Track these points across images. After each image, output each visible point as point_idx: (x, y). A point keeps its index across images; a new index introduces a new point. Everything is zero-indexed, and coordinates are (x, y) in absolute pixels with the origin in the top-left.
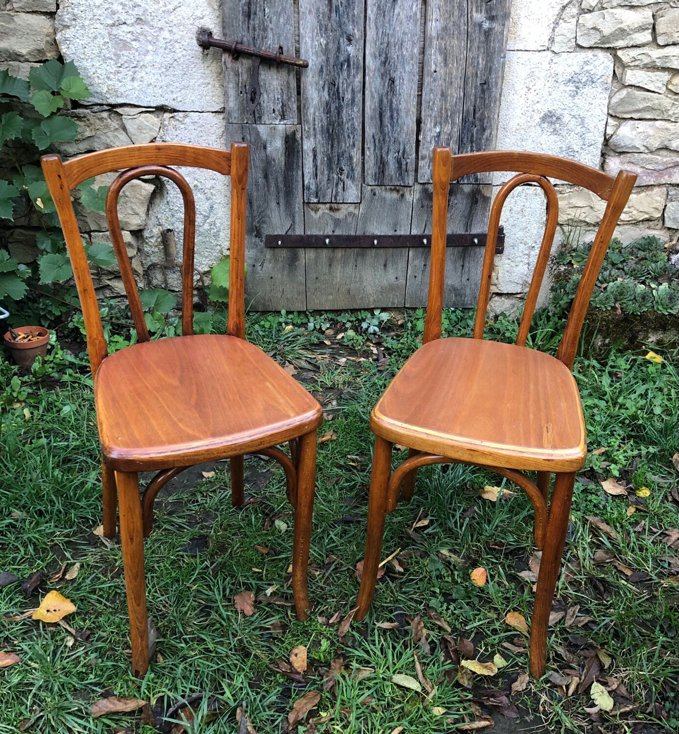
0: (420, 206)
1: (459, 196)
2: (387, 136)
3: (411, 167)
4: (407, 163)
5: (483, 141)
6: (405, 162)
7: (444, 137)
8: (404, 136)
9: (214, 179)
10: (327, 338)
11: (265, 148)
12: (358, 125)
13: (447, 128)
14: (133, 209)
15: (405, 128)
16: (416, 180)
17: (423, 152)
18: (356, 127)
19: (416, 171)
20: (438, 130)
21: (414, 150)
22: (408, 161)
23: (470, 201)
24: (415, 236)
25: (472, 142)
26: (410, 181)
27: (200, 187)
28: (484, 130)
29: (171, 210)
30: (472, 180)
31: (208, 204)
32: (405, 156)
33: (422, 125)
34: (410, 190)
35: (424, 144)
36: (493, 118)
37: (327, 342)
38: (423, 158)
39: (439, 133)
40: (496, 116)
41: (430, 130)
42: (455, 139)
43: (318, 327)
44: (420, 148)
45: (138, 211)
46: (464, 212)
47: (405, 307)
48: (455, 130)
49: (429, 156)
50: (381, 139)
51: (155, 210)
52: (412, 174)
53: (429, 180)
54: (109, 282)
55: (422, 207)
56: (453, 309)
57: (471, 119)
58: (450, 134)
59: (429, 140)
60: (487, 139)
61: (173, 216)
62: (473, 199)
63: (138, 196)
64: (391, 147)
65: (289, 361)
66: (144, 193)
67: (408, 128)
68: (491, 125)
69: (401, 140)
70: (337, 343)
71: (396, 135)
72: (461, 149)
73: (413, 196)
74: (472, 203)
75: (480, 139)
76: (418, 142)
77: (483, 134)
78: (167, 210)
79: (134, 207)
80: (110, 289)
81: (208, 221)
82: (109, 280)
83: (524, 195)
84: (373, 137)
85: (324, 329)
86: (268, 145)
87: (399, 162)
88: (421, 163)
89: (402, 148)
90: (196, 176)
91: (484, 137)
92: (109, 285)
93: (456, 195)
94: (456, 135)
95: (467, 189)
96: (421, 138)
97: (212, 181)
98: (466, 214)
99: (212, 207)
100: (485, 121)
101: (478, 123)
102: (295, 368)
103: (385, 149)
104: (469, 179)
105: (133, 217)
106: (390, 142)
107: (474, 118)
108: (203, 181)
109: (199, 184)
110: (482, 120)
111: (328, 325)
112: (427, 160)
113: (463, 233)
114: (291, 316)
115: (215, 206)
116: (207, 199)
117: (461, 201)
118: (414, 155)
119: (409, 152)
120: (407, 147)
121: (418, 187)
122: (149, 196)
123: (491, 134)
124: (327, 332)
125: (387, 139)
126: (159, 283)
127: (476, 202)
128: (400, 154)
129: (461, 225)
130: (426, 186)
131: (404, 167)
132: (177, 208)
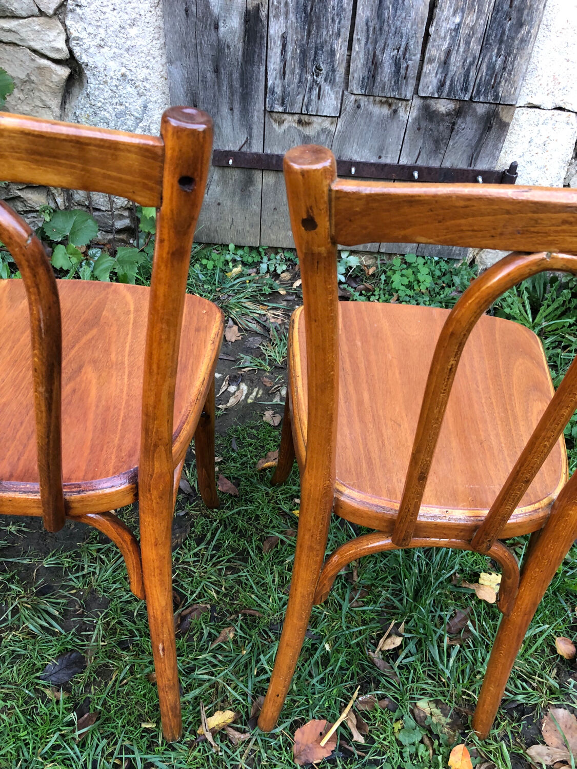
0: (416, 129)
1: (468, 119)
2: (386, 24)
3: (412, 73)
4: (407, 67)
5: (517, 42)
6: (405, 65)
7: (464, 31)
8: (409, 26)
9: (148, 68)
10: (282, 283)
11: (217, 27)
12: (348, 4)
13: (470, 19)
14: (42, 101)
15: (413, 14)
16: (416, 91)
17: (432, 51)
18: (345, 6)
19: (418, 78)
20: (457, 20)
21: (420, 48)
22: (410, 63)
23: (482, 126)
24: (404, 167)
25: (501, 42)
26: (408, 92)
27: (130, 77)
28: (520, 25)
29: (92, 106)
30: (490, 98)
31: (141, 101)
32: (407, 56)
33: (437, 11)
34: (406, 105)
35: (434, 41)
36: (538, 9)
37: (283, 292)
38: (431, 61)
39: (459, 24)
40: (541, 7)
41: (447, 19)
42: (479, 35)
43: (272, 269)
44: (429, 46)
45: (49, 103)
46: (471, 140)
47: (379, 252)
48: (482, 22)
49: (439, 58)
50: (377, 27)
51: (73, 104)
52: (412, 82)
53: (433, 93)
54: (19, 193)
55: (419, 129)
56: (436, 259)
57: (506, 7)
58: (472, 28)
59: (442, 35)
60: (522, 41)
61: (95, 114)
62: (486, 123)
63: (47, 82)
64: (389, 41)
65: (233, 319)
66: (55, 78)
67: (417, 14)
68: (532, 18)
69: (404, 30)
70: (293, 294)
71: (399, 23)
72: (484, 51)
73: (409, 114)
74: (484, 129)
75: (513, 39)
76: (427, 35)
77: (517, 32)
78: (88, 105)
79: (44, 98)
80: (22, 202)
81: (141, 125)
82: (19, 190)
83: (553, 122)
84: (367, 24)
85: (279, 272)
86: (221, 24)
87: (397, 64)
88: (427, 68)
89: (404, 43)
90: (124, 60)
91: (520, 36)
92: (19, 197)
93: (465, 117)
94: (480, 30)
95: (481, 109)
96: (432, 30)
97: (145, 71)
98: (473, 144)
99: (145, 107)
100: (525, 12)
101: (514, 15)
102: (240, 330)
103: (381, 44)
104: (486, 96)
105: (43, 111)
106: (388, 33)
107: (511, 6)
108: (133, 69)
109: (128, 73)
110: (520, 11)
111: (284, 267)
112: (435, 65)
113: (465, 167)
114: (240, 252)
115: (150, 106)
116: (140, 95)
117: (470, 125)
118: (419, 56)
119: (413, 51)
120: (411, 43)
121: (417, 102)
122: (63, 83)
123: (529, 32)
124: (283, 275)
125: (386, 28)
126: (82, 199)
127: (490, 128)
128: (401, 52)
129: (465, 156)
130: (428, 101)
131: (403, 71)
132: (100, 104)
